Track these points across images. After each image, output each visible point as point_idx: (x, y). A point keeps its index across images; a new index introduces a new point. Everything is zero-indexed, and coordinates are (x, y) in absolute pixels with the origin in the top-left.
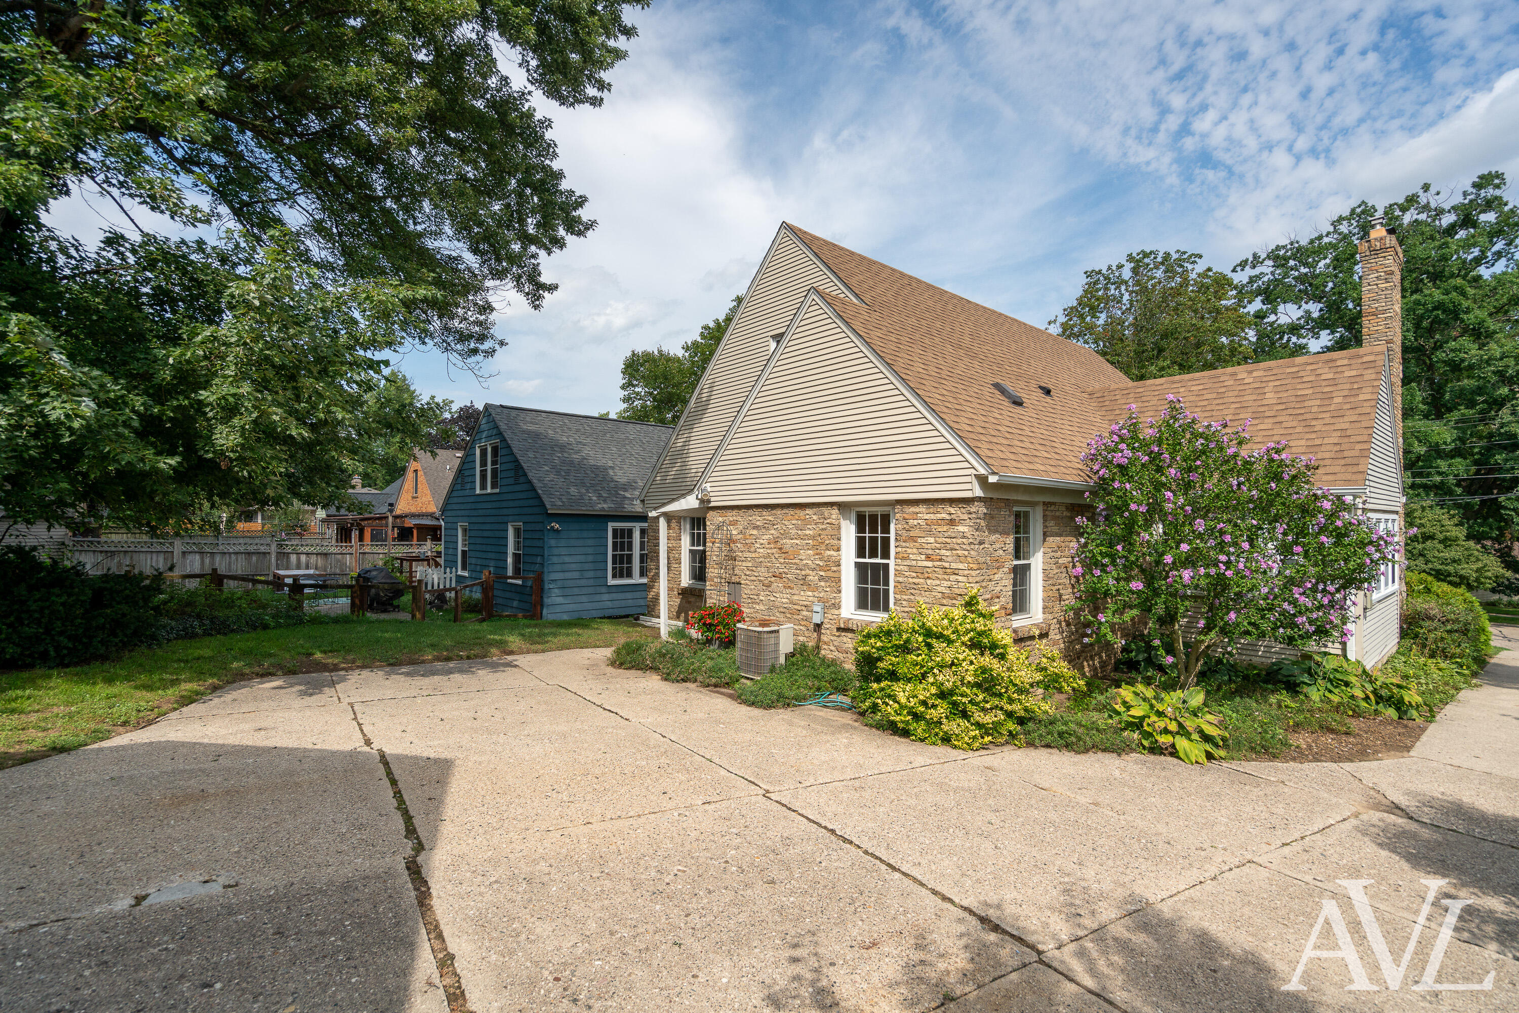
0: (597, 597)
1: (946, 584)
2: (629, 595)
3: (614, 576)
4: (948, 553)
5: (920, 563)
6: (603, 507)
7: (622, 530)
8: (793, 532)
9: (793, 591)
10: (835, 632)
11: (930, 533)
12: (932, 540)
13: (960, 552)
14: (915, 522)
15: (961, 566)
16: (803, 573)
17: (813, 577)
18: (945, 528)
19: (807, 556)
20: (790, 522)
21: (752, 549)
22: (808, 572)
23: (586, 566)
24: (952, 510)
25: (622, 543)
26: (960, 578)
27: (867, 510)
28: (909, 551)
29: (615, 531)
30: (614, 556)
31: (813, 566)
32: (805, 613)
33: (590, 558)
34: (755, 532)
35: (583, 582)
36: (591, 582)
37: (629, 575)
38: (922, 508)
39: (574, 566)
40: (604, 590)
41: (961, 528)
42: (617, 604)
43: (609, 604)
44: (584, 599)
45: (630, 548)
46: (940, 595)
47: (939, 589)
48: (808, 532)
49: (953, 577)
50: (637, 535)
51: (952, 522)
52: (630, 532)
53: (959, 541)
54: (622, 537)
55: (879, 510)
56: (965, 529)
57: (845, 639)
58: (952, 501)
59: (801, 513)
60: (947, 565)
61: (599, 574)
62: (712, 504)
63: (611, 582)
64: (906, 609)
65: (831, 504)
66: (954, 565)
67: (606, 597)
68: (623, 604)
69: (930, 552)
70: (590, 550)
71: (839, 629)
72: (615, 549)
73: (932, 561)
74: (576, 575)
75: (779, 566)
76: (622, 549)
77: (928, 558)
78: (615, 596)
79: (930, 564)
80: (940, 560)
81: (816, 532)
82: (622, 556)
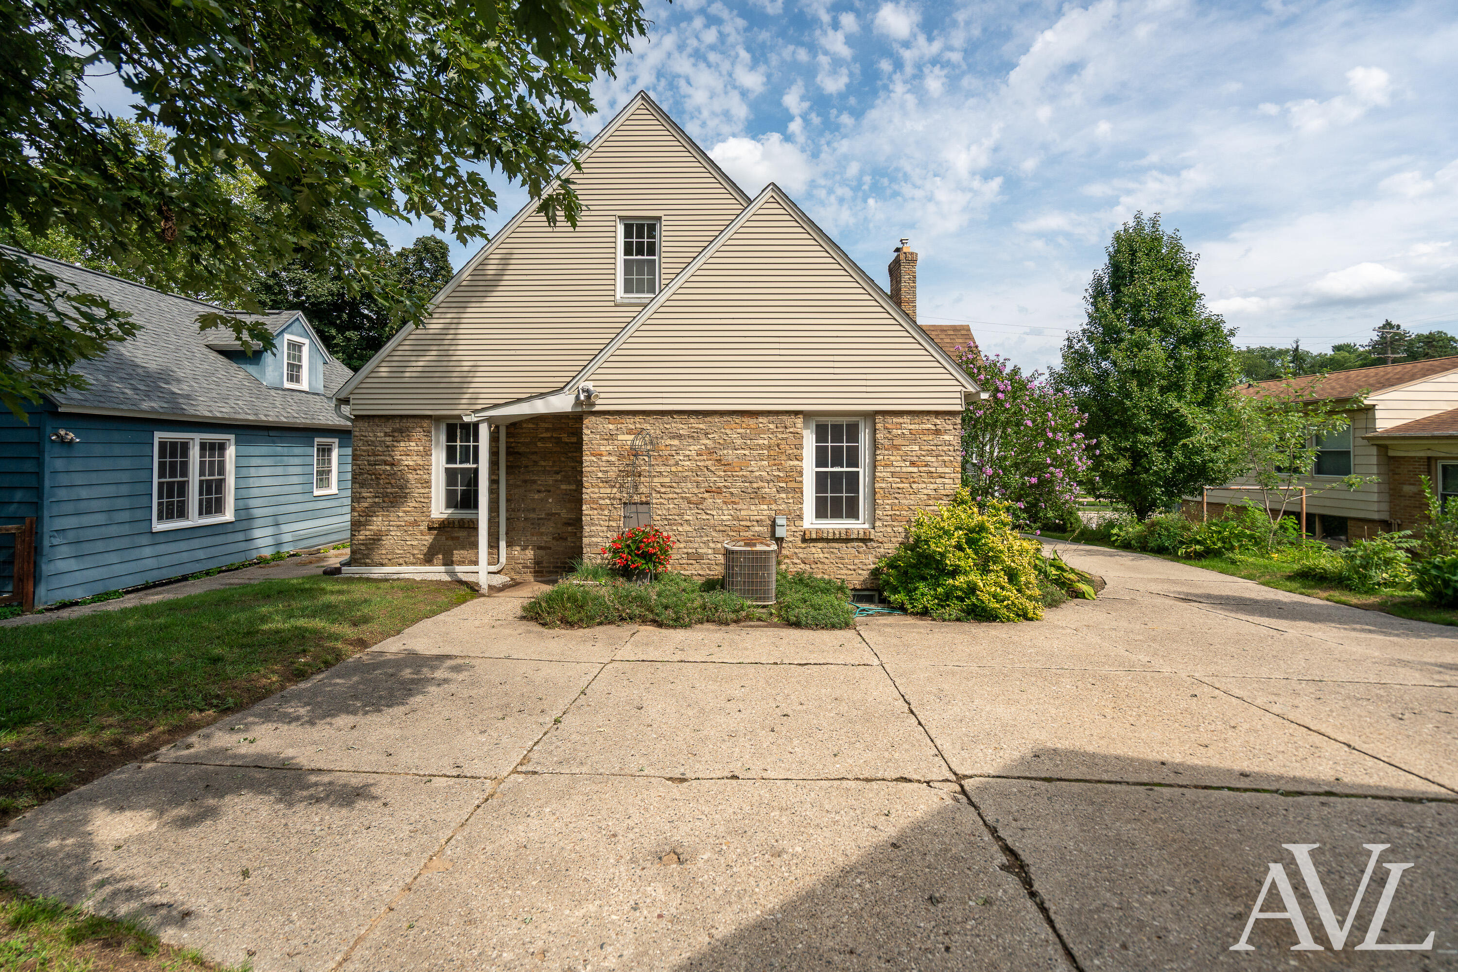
0: (136, 554)
1: (932, 486)
2: (183, 546)
3: (160, 518)
4: (934, 459)
5: (904, 470)
6: (149, 406)
7: (174, 445)
8: (739, 442)
9: (739, 507)
10: (800, 544)
11: (914, 441)
12: (917, 448)
13: (946, 458)
14: (899, 432)
15: (947, 470)
16: (755, 485)
17: (769, 490)
18: (931, 438)
19: (760, 468)
20: (735, 431)
21: (672, 462)
22: (761, 484)
23: (120, 503)
24: (938, 422)
25: (173, 465)
26: (947, 481)
27: (830, 421)
28: (892, 458)
29: (162, 445)
30: (160, 485)
31: (769, 478)
32: (757, 529)
33: (124, 490)
34: (676, 442)
35: (114, 530)
36: (126, 529)
37: (182, 513)
38: (906, 419)
39: (95, 505)
40: (145, 540)
41: (947, 437)
42: (166, 561)
43: (151, 563)
44: (113, 558)
45: (185, 472)
46: (925, 497)
47: (926, 492)
48: (761, 442)
49: (939, 481)
50: (195, 453)
51: (937, 432)
52: (185, 447)
53: (945, 448)
54: (173, 455)
55: (844, 421)
56: (951, 438)
57: (814, 550)
58: (937, 414)
59: (752, 422)
60: (933, 470)
61: (139, 514)
62: (597, 408)
63: (158, 526)
64: (890, 513)
65: (796, 413)
66: (940, 470)
67: (147, 551)
68: (176, 559)
69: (915, 459)
70: (125, 477)
71: (804, 540)
72: (162, 475)
73: (918, 466)
74: (100, 518)
75: (717, 479)
76: (173, 474)
77: (913, 464)
78: (162, 549)
79: (915, 470)
80: (926, 466)
81: (774, 441)
82: (170, 485)
